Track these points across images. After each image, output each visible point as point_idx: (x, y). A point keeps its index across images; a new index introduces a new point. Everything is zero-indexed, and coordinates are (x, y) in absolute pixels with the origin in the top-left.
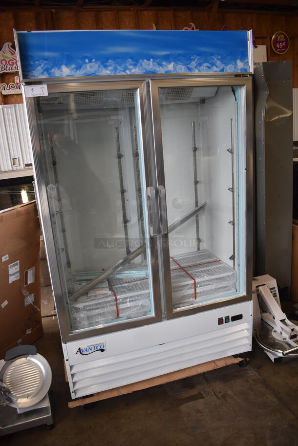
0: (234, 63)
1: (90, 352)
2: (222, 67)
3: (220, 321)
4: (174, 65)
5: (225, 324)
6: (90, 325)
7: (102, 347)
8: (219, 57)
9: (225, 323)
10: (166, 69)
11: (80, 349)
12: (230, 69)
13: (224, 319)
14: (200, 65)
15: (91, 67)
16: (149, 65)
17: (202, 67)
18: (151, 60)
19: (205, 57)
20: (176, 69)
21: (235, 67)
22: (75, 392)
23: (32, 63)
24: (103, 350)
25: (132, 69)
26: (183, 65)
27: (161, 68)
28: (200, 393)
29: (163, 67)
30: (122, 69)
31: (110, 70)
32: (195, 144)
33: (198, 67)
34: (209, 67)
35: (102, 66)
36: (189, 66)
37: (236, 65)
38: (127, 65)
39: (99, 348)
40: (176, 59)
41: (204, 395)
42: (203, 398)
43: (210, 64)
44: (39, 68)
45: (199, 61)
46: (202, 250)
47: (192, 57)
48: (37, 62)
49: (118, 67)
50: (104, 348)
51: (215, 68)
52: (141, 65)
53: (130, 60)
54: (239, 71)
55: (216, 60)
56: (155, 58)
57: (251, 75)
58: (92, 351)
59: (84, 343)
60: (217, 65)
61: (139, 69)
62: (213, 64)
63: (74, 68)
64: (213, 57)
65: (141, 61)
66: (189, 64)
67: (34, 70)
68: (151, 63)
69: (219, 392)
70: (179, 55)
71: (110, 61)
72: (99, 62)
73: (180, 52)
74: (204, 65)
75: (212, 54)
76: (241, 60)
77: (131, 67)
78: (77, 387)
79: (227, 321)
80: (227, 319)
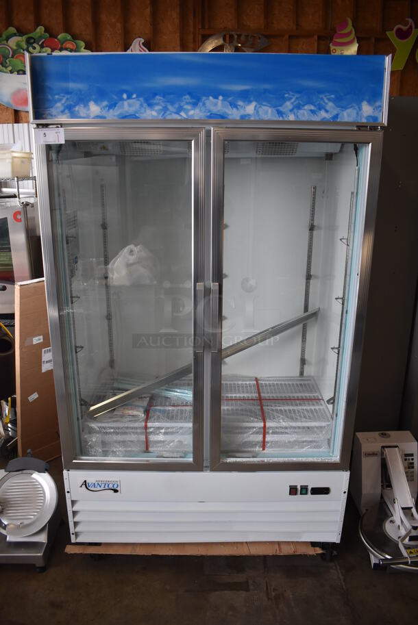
0: (357, 107)
1: (99, 488)
2: (335, 112)
3: (293, 490)
4: (256, 106)
5: (299, 496)
6: (105, 454)
7: (115, 486)
8: (333, 96)
9: (301, 494)
10: (242, 112)
11: (85, 481)
12: (349, 115)
13: (299, 488)
14: (299, 107)
15: (130, 105)
16: (216, 104)
17: (301, 111)
18: (221, 98)
19: (308, 96)
20: (258, 112)
21: (357, 113)
22: (77, 534)
23: (50, 97)
24: (116, 491)
25: (188, 111)
26: (270, 107)
27: (235, 109)
28: (247, 582)
29: (237, 109)
30: (175, 110)
31: (156, 111)
32: (313, 220)
33: (295, 110)
34: (312, 111)
35: (145, 105)
36: (280, 108)
37: (360, 109)
38: (182, 104)
39: (111, 486)
40: (260, 97)
41: (251, 587)
42: (248, 590)
43: (315, 106)
44: (59, 104)
45: (297, 102)
46: (306, 377)
47: (286, 95)
48: (57, 97)
49: (170, 107)
50: (118, 489)
51: (323, 114)
52: (204, 104)
53: (187, 97)
54: (364, 120)
55: (326, 101)
56: (226, 95)
57: (383, 128)
58: (102, 488)
59: (93, 476)
60: (327, 108)
61: (201, 110)
62: (320, 108)
63: (106, 106)
64: (321, 96)
65: (204, 98)
66: (281, 106)
67: (52, 107)
68: (220, 103)
69: (274, 589)
70: (265, 91)
71: (158, 97)
72: (141, 99)
73: (267, 86)
74: (306, 107)
75: (320, 92)
76: (369, 102)
77: (188, 107)
78: (78, 529)
79: (304, 492)
80: (304, 490)
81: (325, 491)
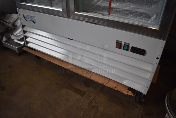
1: (28, 20)
3: (119, 45)
5: (122, 51)
9: (124, 49)
11: (24, 15)
13: (123, 44)
24: (34, 23)
39: (32, 19)
41: (85, 96)
42: (82, 96)
69: (95, 102)
79: (126, 48)
80: (126, 47)
81: (142, 52)
